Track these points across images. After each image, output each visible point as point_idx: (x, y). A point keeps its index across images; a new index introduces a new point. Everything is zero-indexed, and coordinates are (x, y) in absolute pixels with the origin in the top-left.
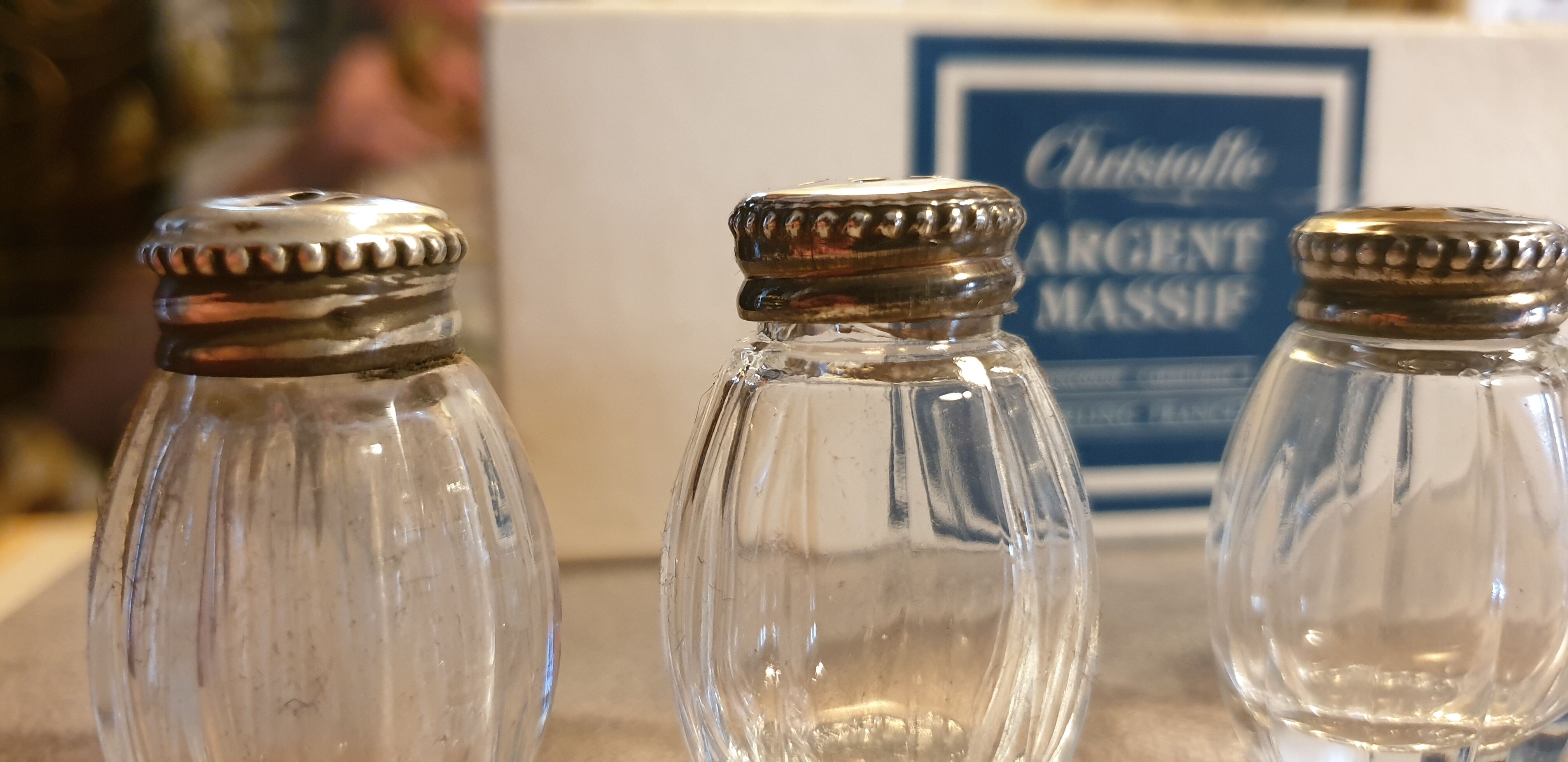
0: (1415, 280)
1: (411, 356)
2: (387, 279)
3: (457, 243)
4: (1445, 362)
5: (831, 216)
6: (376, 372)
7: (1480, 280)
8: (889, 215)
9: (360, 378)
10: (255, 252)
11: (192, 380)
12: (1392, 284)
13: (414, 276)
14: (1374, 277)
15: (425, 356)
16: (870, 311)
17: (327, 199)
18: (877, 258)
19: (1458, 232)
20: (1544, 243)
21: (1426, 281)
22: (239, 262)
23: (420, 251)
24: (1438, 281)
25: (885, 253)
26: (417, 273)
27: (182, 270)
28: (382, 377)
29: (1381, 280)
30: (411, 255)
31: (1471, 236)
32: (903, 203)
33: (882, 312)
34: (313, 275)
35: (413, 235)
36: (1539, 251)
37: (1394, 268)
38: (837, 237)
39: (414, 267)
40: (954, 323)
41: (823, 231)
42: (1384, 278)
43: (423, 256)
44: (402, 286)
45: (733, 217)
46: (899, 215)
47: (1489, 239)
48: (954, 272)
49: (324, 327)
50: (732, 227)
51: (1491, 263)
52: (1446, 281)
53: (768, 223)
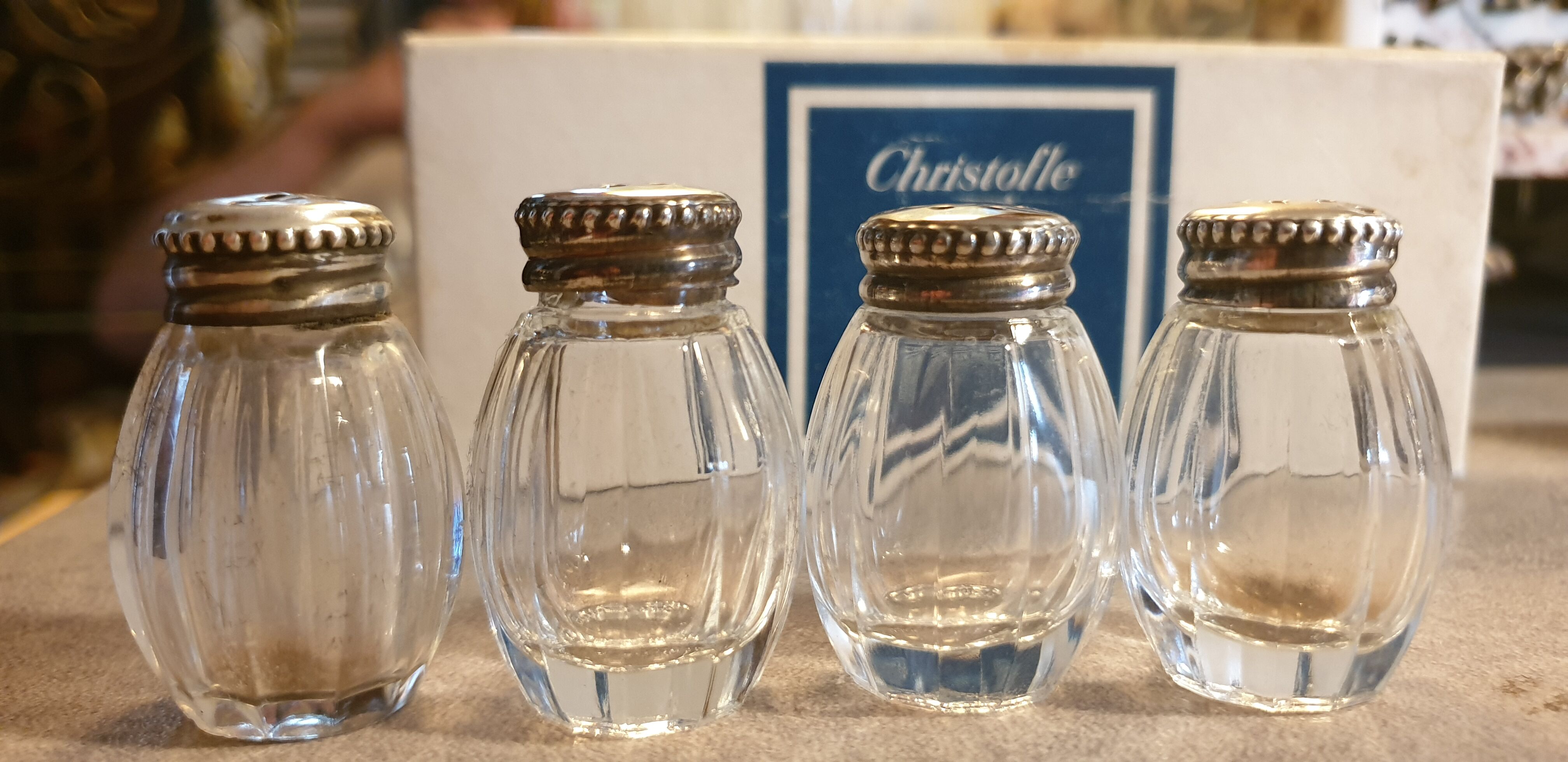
0: (955, 265)
1: (335, 314)
2: (317, 257)
3: (389, 231)
4: (982, 330)
5: (597, 213)
6: (308, 324)
7: (1003, 263)
8: (615, 211)
9: (296, 328)
10: (219, 237)
11: (189, 329)
12: (938, 269)
13: (338, 256)
14: (923, 263)
15: (348, 314)
16: (603, 283)
17: (291, 197)
18: (608, 243)
19: (987, 226)
20: (1049, 234)
21: (964, 265)
22: (209, 245)
23: (343, 237)
24: (972, 265)
25: (612, 240)
26: (341, 253)
27: (188, 248)
28: (313, 328)
29: (930, 266)
30: (335, 239)
31: (995, 228)
32: (625, 203)
33: (612, 284)
34: (260, 254)
35: (337, 225)
36: (1046, 241)
37: (939, 255)
38: (601, 227)
39: (338, 249)
40: (683, 293)
41: (590, 224)
42: (932, 264)
43: (345, 241)
44: (329, 262)
45: (518, 212)
46: (622, 212)
47: (1010, 231)
48: (682, 254)
49: (270, 291)
50: (517, 220)
51: (1012, 250)
52: (979, 265)
53: (547, 216)
